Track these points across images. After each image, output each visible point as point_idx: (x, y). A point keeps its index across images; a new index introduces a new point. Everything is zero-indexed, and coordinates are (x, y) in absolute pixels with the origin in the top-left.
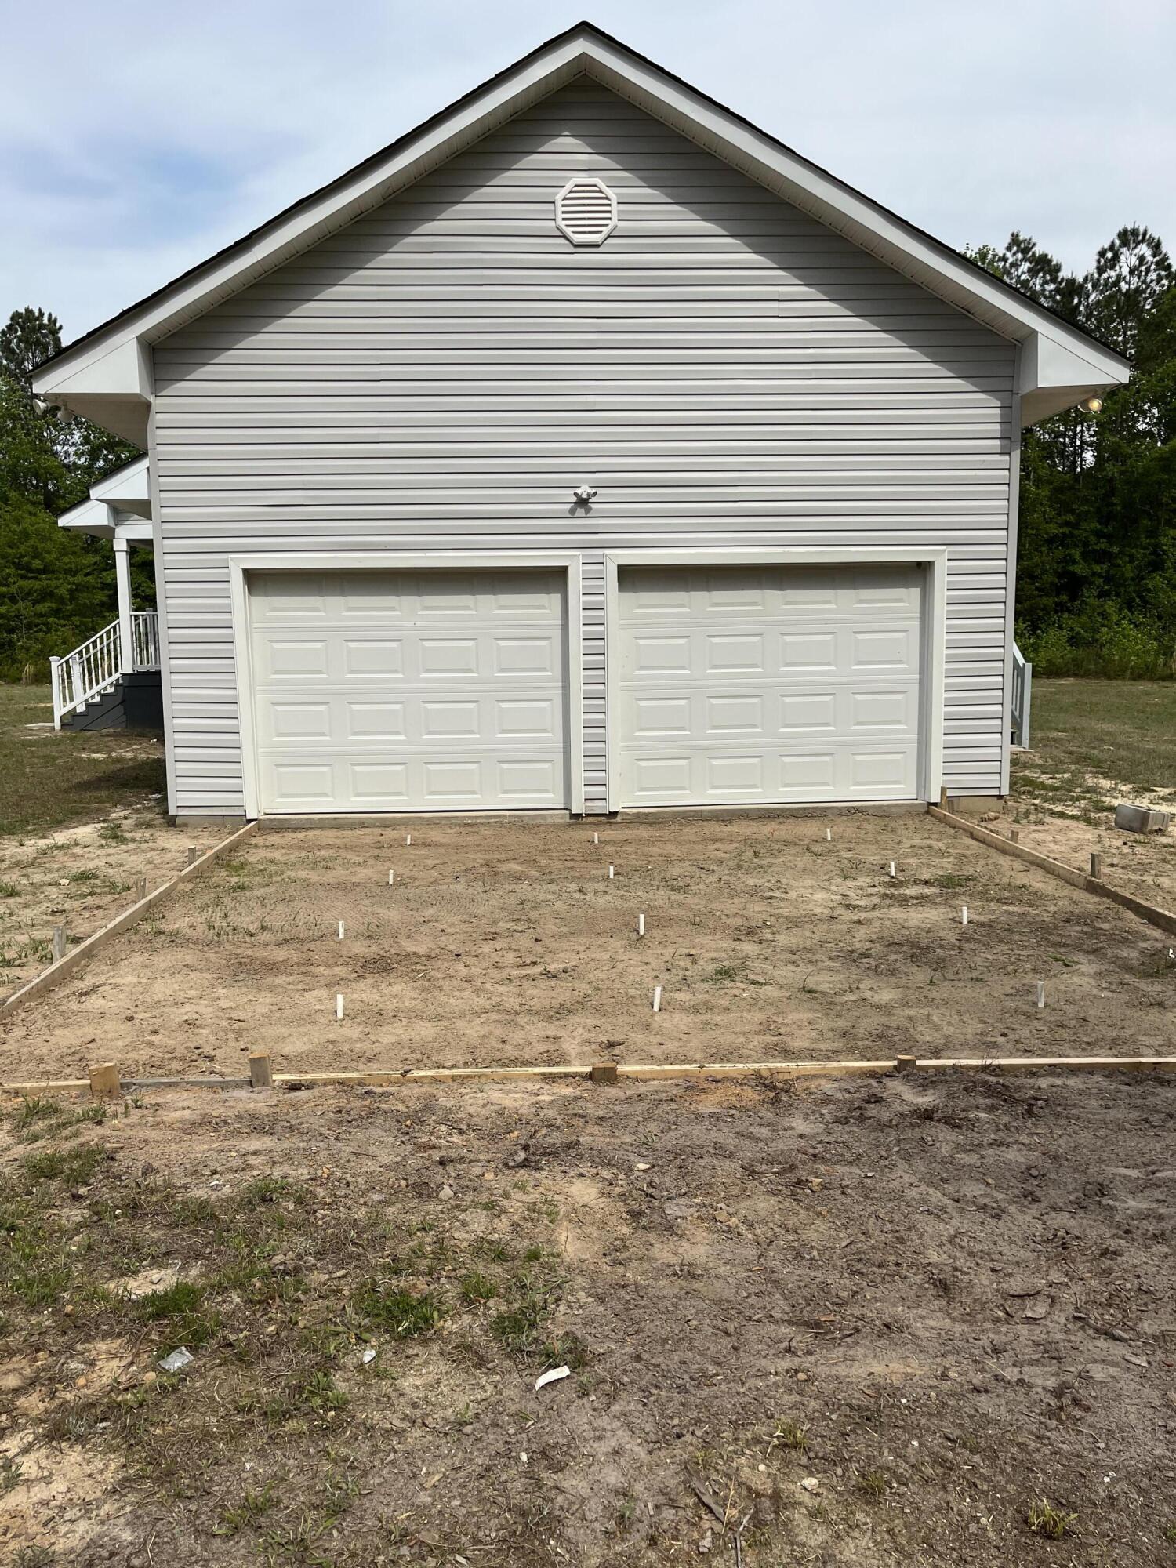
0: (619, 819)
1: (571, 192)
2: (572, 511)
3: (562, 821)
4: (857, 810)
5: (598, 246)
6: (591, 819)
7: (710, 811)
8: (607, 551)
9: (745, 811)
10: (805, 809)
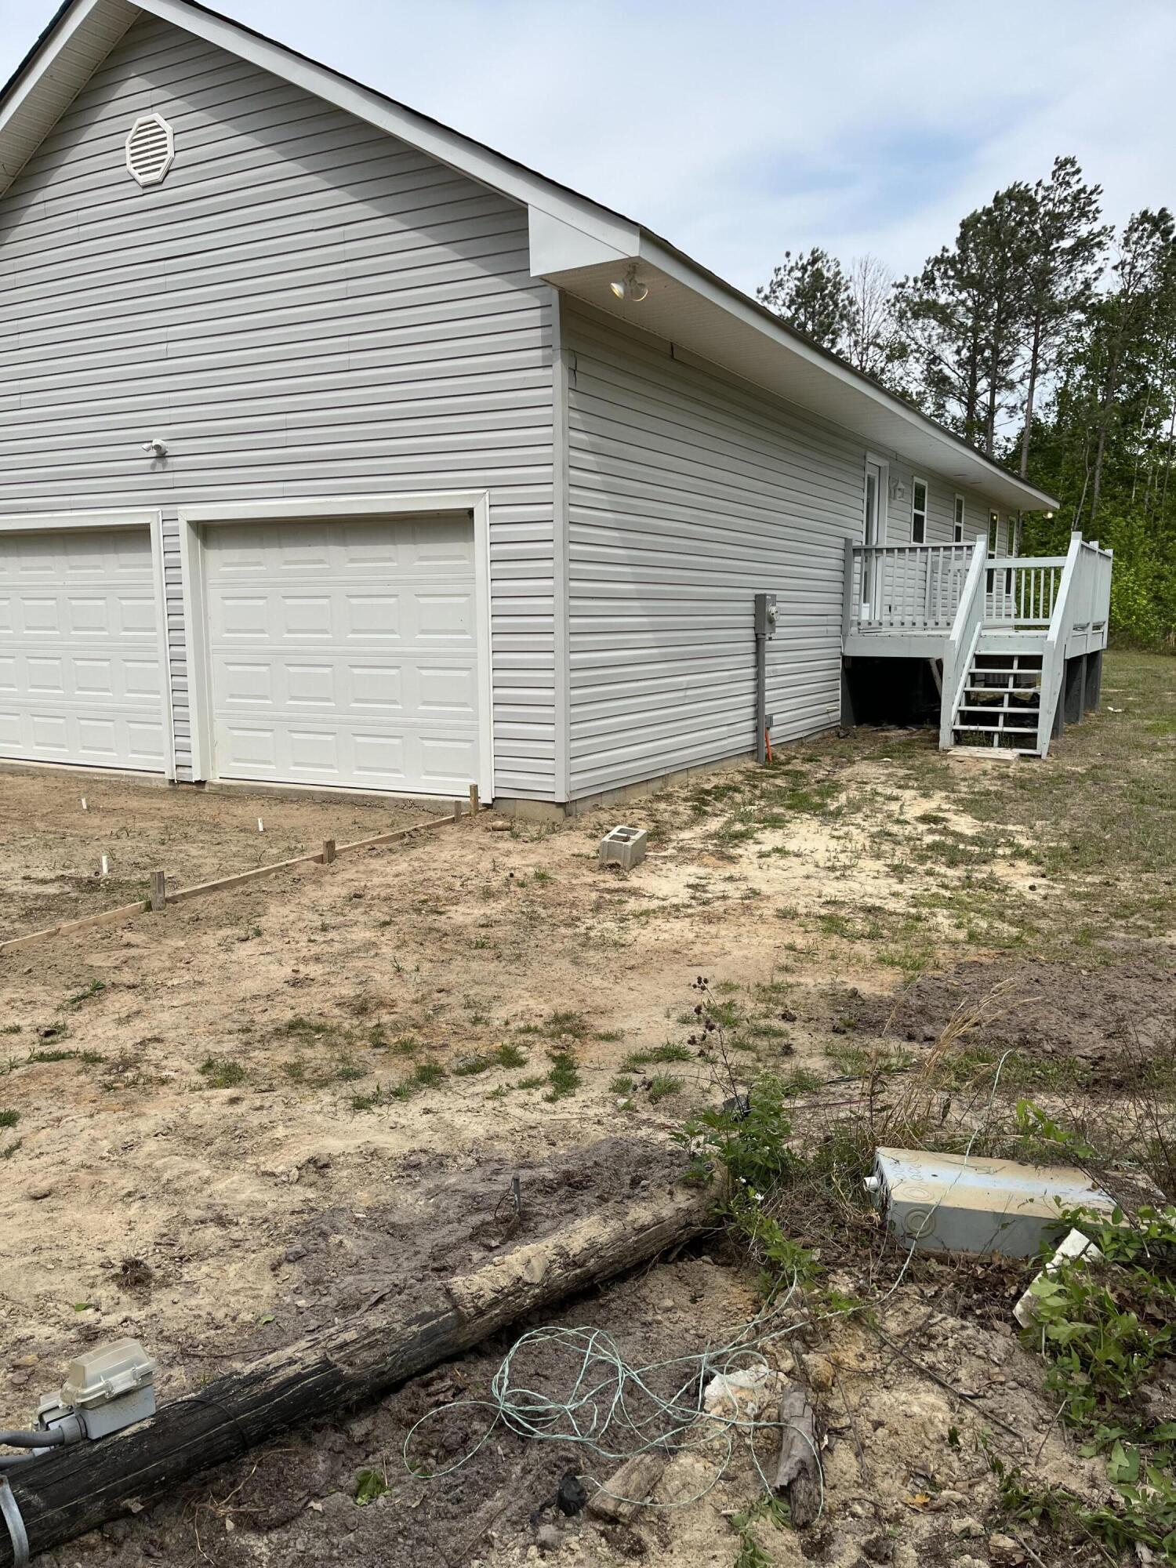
0: (207, 789)
1: (140, 132)
2: (153, 466)
3: (163, 786)
4: (413, 804)
5: (160, 183)
6: (185, 787)
7: (280, 789)
8: (180, 507)
9: (309, 792)
10: (364, 796)
